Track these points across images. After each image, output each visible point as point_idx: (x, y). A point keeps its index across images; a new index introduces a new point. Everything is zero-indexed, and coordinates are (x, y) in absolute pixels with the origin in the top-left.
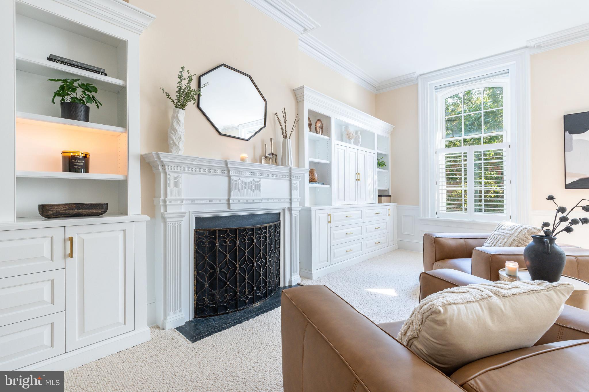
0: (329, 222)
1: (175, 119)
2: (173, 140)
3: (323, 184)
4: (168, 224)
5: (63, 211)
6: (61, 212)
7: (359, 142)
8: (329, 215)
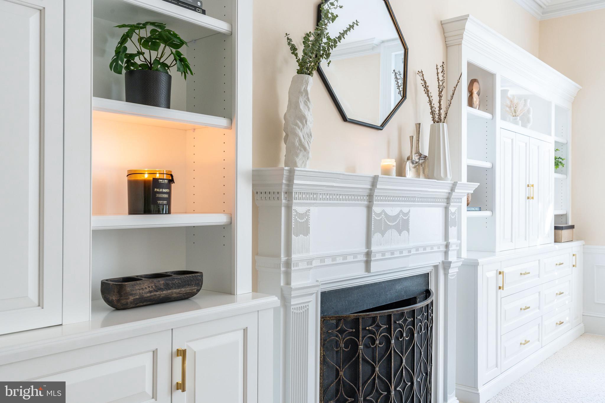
0: (500, 288)
1: (302, 95)
2: (300, 140)
3: (480, 210)
4: (292, 310)
5: (148, 295)
6: (145, 295)
7: (528, 121)
8: (500, 273)
